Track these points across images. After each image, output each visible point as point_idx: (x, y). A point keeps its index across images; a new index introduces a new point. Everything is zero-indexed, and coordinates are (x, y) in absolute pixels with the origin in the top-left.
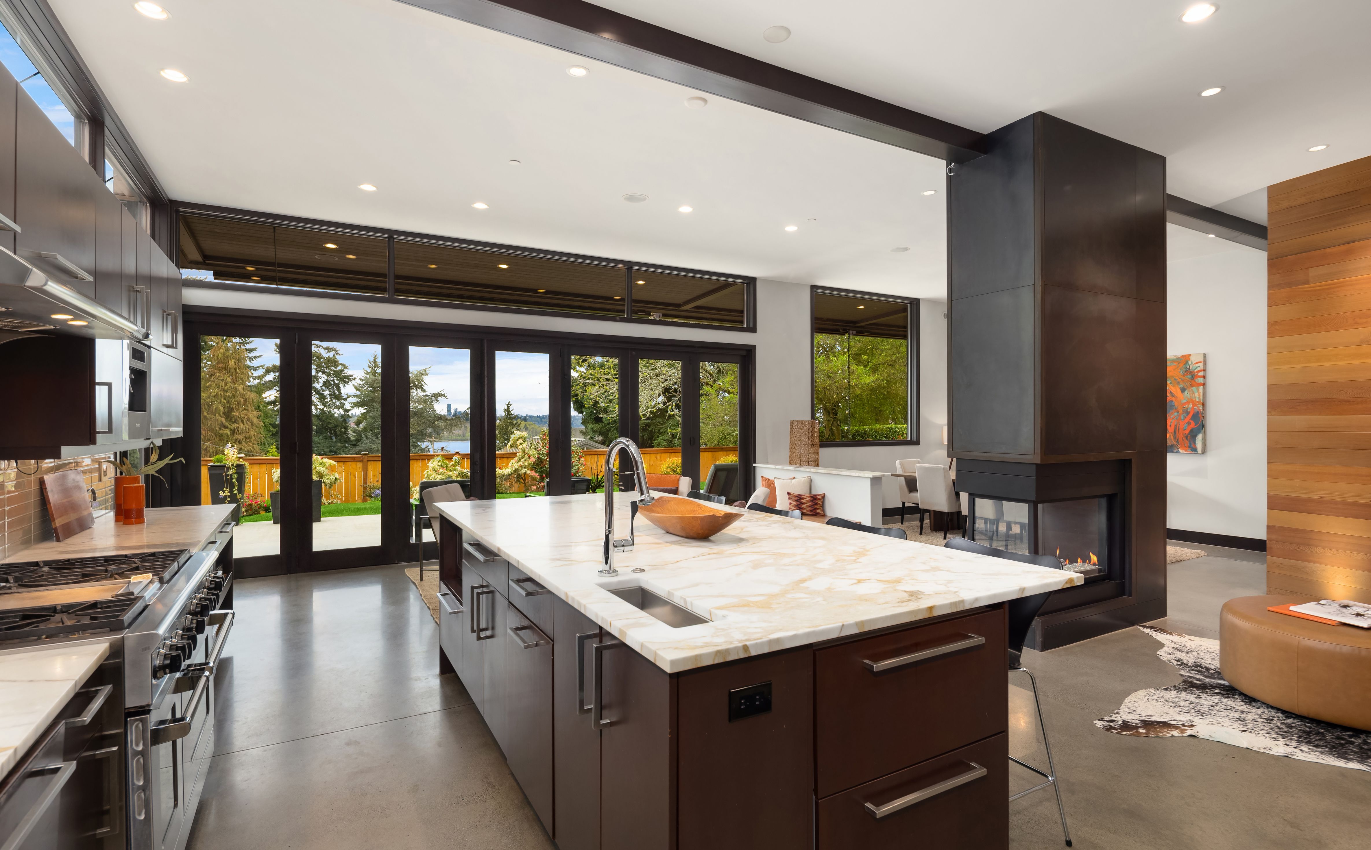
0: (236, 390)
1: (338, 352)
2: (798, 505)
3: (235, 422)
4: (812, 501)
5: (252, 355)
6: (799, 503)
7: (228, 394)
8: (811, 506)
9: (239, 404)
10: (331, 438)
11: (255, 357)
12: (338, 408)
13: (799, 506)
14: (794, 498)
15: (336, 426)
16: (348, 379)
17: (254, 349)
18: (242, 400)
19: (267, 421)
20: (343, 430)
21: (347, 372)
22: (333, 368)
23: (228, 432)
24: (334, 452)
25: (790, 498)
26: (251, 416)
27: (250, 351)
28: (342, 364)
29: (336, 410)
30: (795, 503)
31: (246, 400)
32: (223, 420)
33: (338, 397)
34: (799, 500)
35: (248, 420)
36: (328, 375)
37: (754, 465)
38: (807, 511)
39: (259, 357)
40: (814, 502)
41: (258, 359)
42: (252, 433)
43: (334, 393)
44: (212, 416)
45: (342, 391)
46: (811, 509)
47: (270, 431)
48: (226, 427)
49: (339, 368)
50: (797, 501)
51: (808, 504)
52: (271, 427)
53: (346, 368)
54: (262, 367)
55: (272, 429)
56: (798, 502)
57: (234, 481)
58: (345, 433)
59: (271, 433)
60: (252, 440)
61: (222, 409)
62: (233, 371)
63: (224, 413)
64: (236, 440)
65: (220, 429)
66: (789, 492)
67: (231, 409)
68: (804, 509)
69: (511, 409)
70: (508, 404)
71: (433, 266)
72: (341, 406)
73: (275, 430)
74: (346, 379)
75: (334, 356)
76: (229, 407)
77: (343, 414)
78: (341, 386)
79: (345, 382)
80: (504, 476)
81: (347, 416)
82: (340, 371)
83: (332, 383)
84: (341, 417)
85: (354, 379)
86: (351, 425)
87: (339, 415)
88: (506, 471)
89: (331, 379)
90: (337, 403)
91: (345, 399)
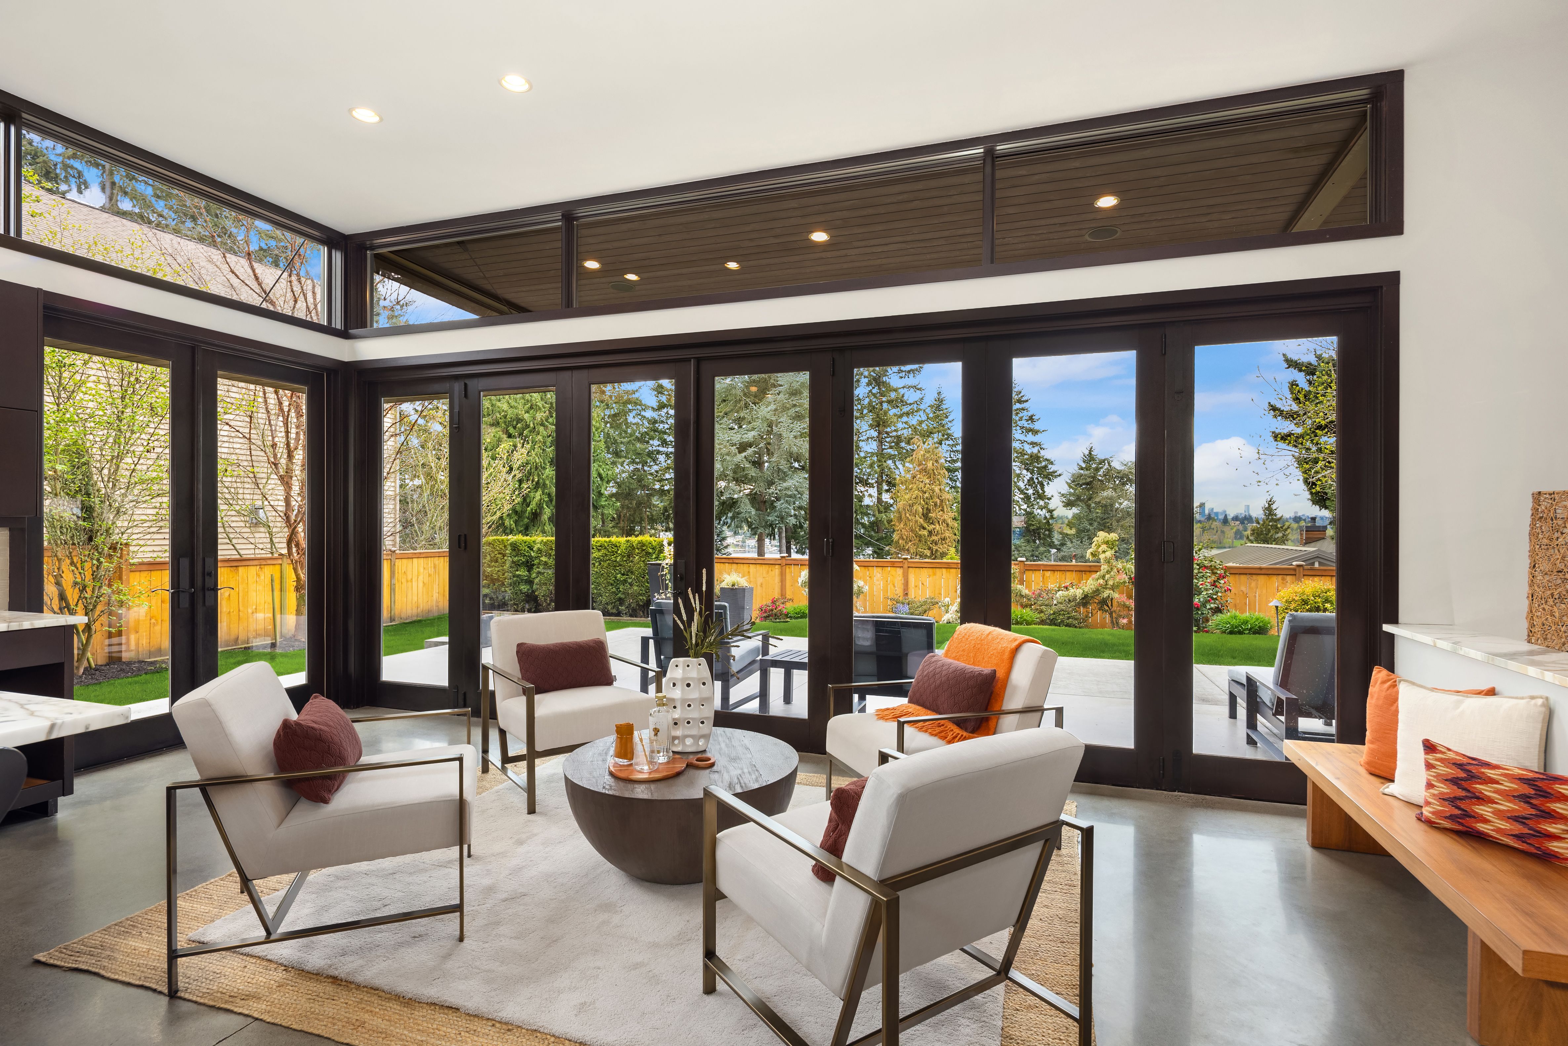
0: (933, 491)
1: (1042, 446)
2: (1455, 798)
3: (932, 523)
4: (1525, 798)
6: (1464, 794)
7: (927, 495)
8: (1516, 819)
9: (936, 505)
10: (1034, 542)
12: (1042, 508)
13: (1458, 803)
14: (1443, 770)
15: (1039, 528)
16: (1052, 475)
18: (938, 501)
20: (1047, 532)
21: (1052, 468)
22: (1036, 464)
23: (925, 533)
24: (1036, 557)
25: (1429, 766)
26: (945, 517)
28: (1046, 460)
29: (1039, 511)
30: (1443, 788)
31: (942, 501)
32: (921, 521)
33: (1042, 496)
34: (1462, 779)
35: (944, 521)
36: (1032, 473)
37: (1387, 628)
38: (1498, 830)
40: (1533, 806)
42: (947, 534)
43: (1038, 491)
44: (913, 518)
45: (1045, 490)
46: (1517, 828)
48: (924, 528)
49: (1043, 464)
50: (1454, 781)
51: (1506, 806)
53: (1052, 463)
56: (1460, 787)
57: (667, 582)
58: (1050, 536)
60: (947, 541)
62: (931, 472)
63: (923, 514)
64: (933, 541)
65: (920, 530)
66: (1434, 739)
67: (929, 510)
68: (1486, 821)
69: (1274, 507)
70: (1270, 501)
72: (1045, 506)
74: (1050, 476)
76: (927, 509)
77: (1047, 515)
78: (1045, 484)
79: (1050, 480)
80: (1075, 599)
81: (1052, 517)
82: (1045, 467)
83: (1036, 481)
84: (1045, 518)
85: (1060, 475)
86: (1056, 527)
87: (1043, 516)
88: (1078, 593)
89: (1035, 477)
90: (1042, 503)
91: (1049, 499)
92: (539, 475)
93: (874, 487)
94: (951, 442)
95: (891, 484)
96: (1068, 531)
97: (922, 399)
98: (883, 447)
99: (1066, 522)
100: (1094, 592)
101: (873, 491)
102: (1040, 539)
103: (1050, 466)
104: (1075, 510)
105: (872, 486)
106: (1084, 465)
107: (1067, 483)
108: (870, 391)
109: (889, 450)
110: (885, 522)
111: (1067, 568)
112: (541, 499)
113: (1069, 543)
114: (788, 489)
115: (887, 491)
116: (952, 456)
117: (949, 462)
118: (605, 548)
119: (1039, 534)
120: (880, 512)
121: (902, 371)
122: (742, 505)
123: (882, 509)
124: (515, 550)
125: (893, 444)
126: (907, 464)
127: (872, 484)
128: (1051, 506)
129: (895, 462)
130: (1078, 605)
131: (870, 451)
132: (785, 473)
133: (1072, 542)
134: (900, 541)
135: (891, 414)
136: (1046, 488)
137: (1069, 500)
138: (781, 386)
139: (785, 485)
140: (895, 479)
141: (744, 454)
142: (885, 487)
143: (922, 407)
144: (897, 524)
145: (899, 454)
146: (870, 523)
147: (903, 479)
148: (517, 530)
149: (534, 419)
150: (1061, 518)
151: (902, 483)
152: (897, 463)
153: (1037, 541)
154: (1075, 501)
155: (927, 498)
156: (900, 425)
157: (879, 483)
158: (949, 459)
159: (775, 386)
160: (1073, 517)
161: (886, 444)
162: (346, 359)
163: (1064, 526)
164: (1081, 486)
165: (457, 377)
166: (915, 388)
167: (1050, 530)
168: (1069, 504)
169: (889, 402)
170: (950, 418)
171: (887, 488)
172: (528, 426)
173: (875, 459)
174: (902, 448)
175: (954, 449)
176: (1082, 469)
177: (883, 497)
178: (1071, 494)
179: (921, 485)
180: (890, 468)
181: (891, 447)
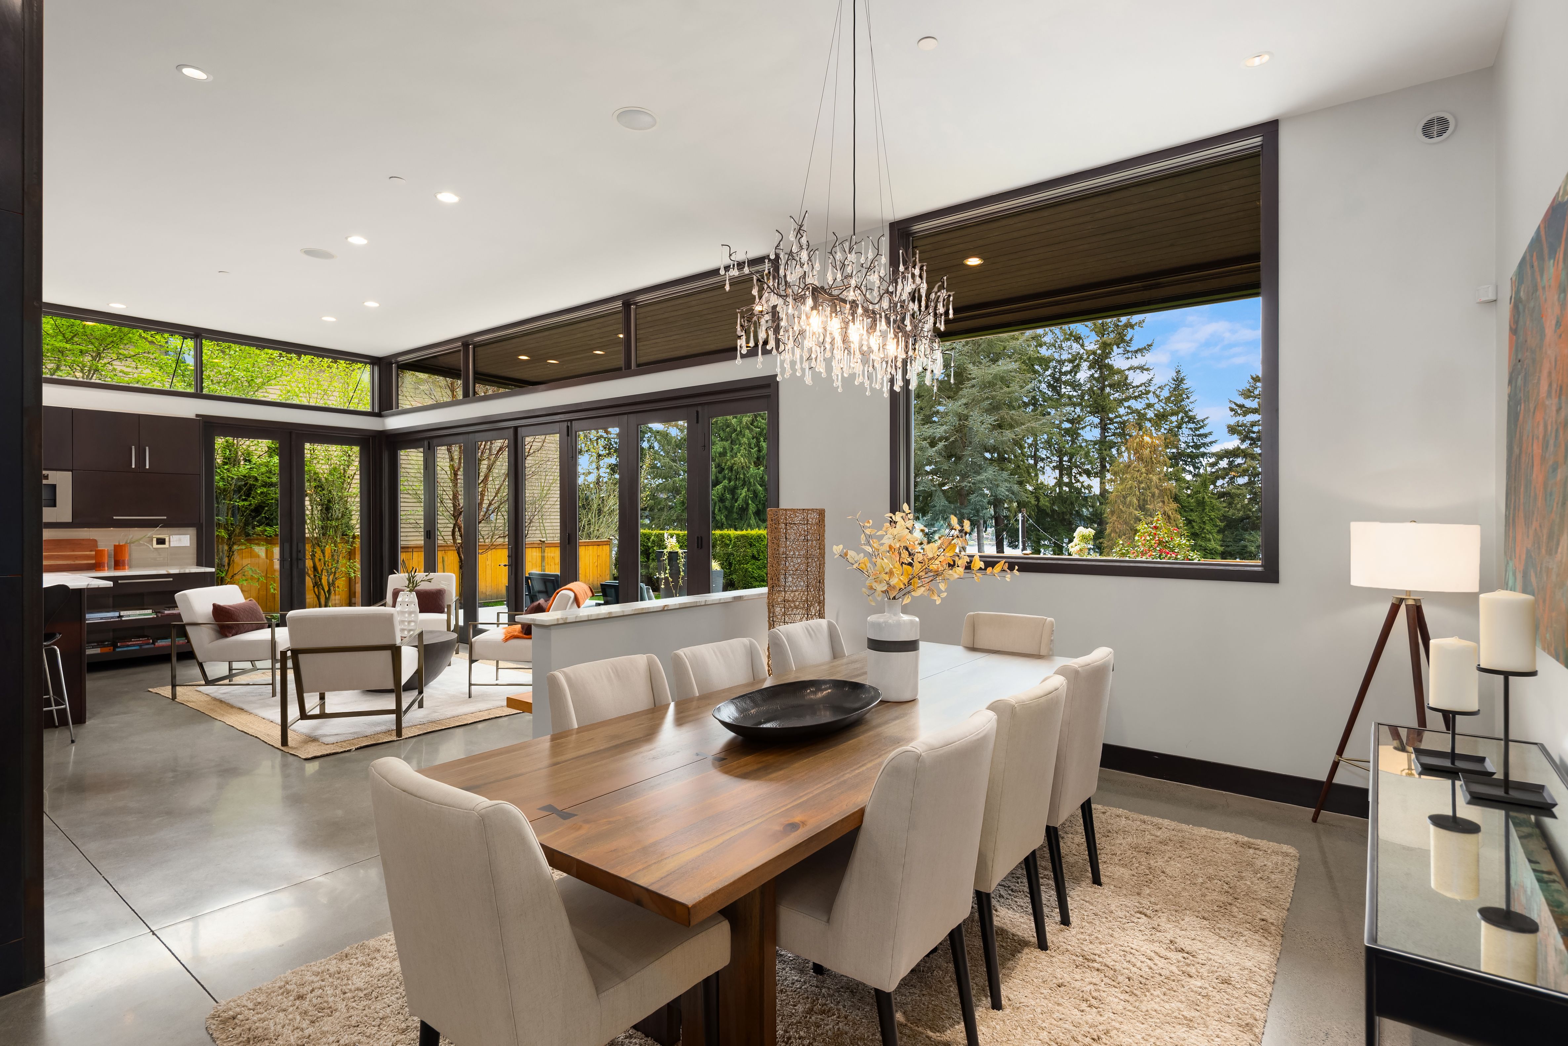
0: (1151, 481)
5: (1207, 440)
7: (1145, 485)
9: (1153, 495)
11: (1211, 443)
17: (1210, 433)
18: (1157, 492)
19: (1213, 514)
27: (1205, 436)
31: (1161, 491)
32: (1137, 512)
44: (1127, 509)
52: (1218, 521)
55: (1219, 523)
59: (1218, 528)
61: (1135, 501)
62: (1148, 460)
63: (1139, 506)
67: (1145, 502)
73: (1223, 524)
76: (1144, 500)
92: (744, 474)
93: (1097, 477)
94: (1192, 426)
95: (1114, 473)
97: (1151, 380)
98: (1106, 434)
108: (1092, 376)
109: (1112, 438)
112: (746, 496)
116: (1195, 440)
117: (1192, 447)
120: (1101, 503)
121: (1128, 352)
125: (1118, 431)
127: (1096, 474)
131: (1092, 439)
135: (1112, 398)
138: (974, 379)
139: (979, 478)
143: (1152, 389)
148: (728, 524)
149: (741, 422)
152: (1121, 451)
155: (1143, 488)
156: (1122, 411)
157: (1102, 473)
158: (1191, 444)
159: (969, 379)
161: (1110, 431)
166: (1142, 368)
169: (1110, 386)
170: (1191, 399)
172: (735, 430)
173: (1097, 447)
175: (1197, 433)
177: (1107, 488)
179: (1136, 474)
180: (1113, 457)
181: (1114, 434)
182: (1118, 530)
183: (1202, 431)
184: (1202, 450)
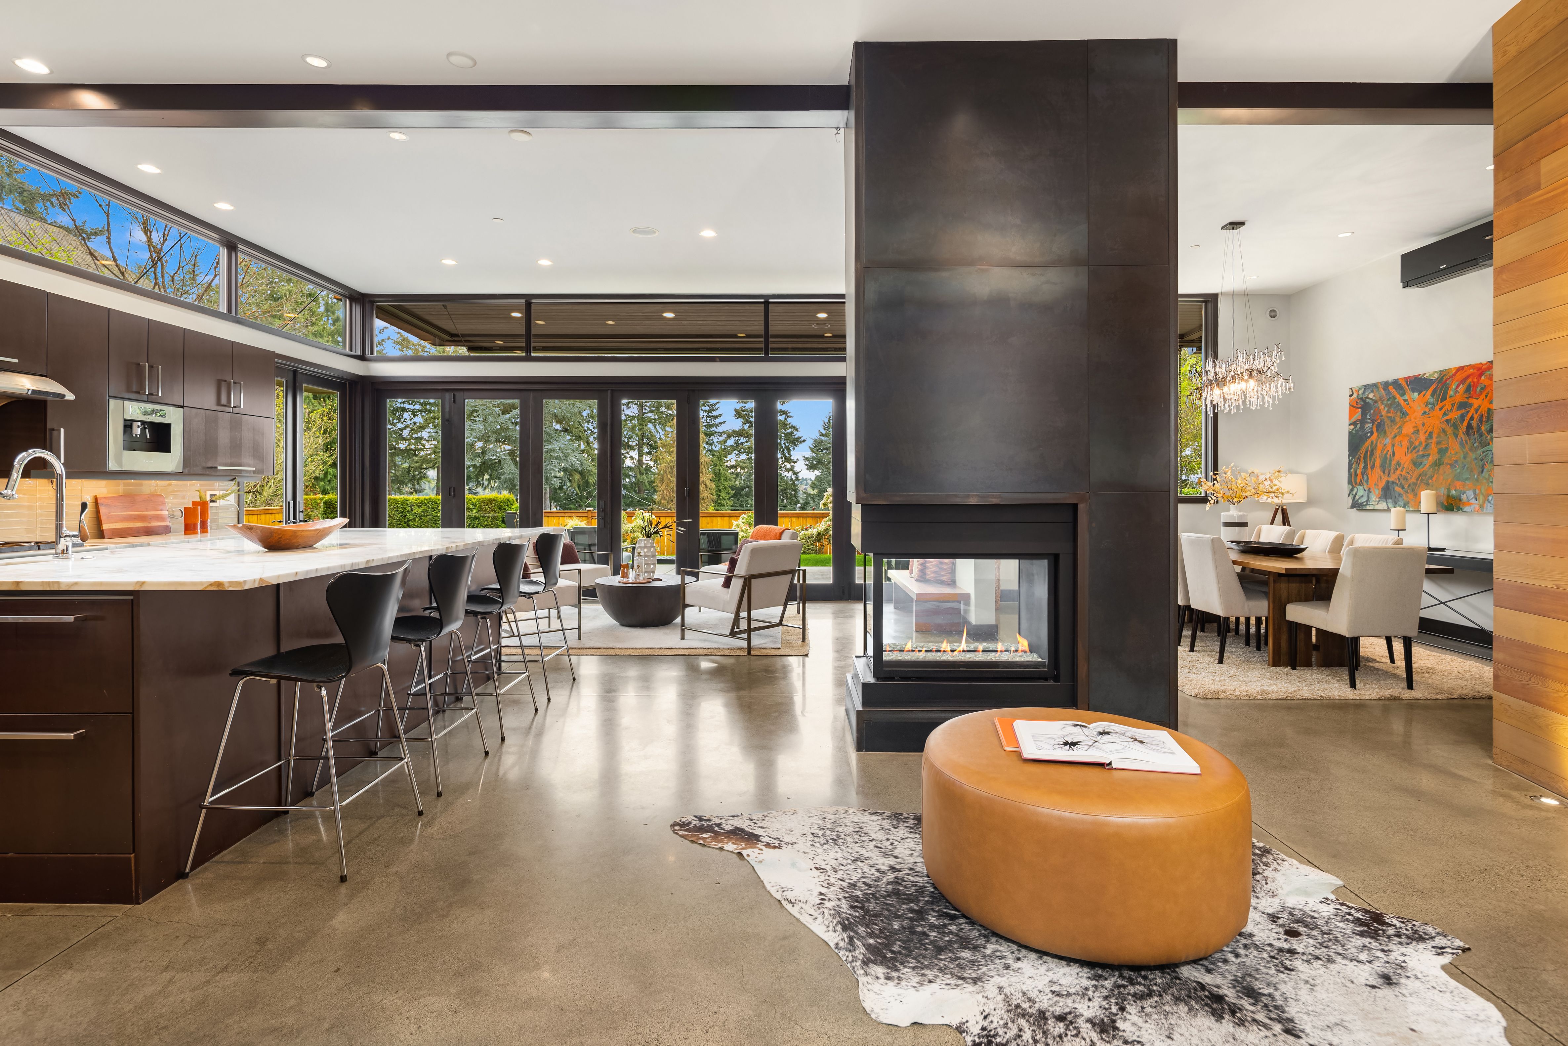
5: (717, 421)
11: (721, 423)
12: (788, 470)
17: (720, 416)
21: (797, 435)
27: (716, 417)
28: (793, 427)
29: (786, 473)
39: (723, 423)
41: (722, 425)
43: (785, 456)
47: (729, 494)
49: (790, 430)
53: (797, 430)
54: (724, 432)
55: (730, 491)
71: (610, 323)
72: (791, 469)
74: (796, 441)
75: (786, 419)
77: (793, 477)
78: (791, 448)
79: (795, 445)
80: (812, 537)
81: (797, 479)
82: (792, 433)
83: (784, 446)
84: (792, 479)
85: (804, 441)
86: (801, 488)
87: (789, 478)
88: (814, 531)
89: (782, 442)
90: (788, 466)
91: (795, 462)
93: (634, 450)
94: (707, 408)
95: (653, 447)
96: (810, 491)
99: (810, 482)
100: (825, 530)
101: (635, 454)
102: (787, 499)
103: (795, 433)
104: (817, 473)
105: (632, 448)
106: (824, 432)
107: (810, 447)
109: (650, 415)
110: (647, 483)
111: (807, 515)
113: (811, 502)
114: (554, 451)
115: (649, 453)
118: (426, 505)
119: (786, 494)
120: (641, 474)
122: (506, 466)
123: (643, 471)
124: (330, 508)
125: (654, 409)
126: (668, 429)
127: (633, 447)
128: (796, 469)
129: (655, 426)
130: (815, 541)
131: (631, 414)
132: (549, 435)
133: (814, 501)
134: (663, 501)
136: (792, 453)
137: (812, 463)
140: (655, 442)
141: (507, 416)
142: (646, 450)
144: (659, 485)
145: (659, 418)
146: (632, 484)
147: (665, 443)
150: (806, 480)
151: (663, 447)
152: (658, 427)
153: (785, 501)
154: (816, 464)
157: (640, 447)
160: (816, 478)
161: (647, 408)
162: (362, 374)
163: (808, 487)
164: (822, 451)
165: (447, 390)
167: (796, 491)
168: (811, 467)
171: (648, 451)
173: (635, 422)
174: (662, 412)
175: (710, 414)
176: (822, 435)
177: (644, 459)
178: (813, 458)
180: (651, 432)
181: (651, 412)
182: (667, 498)
183: (714, 413)
184: (714, 429)
